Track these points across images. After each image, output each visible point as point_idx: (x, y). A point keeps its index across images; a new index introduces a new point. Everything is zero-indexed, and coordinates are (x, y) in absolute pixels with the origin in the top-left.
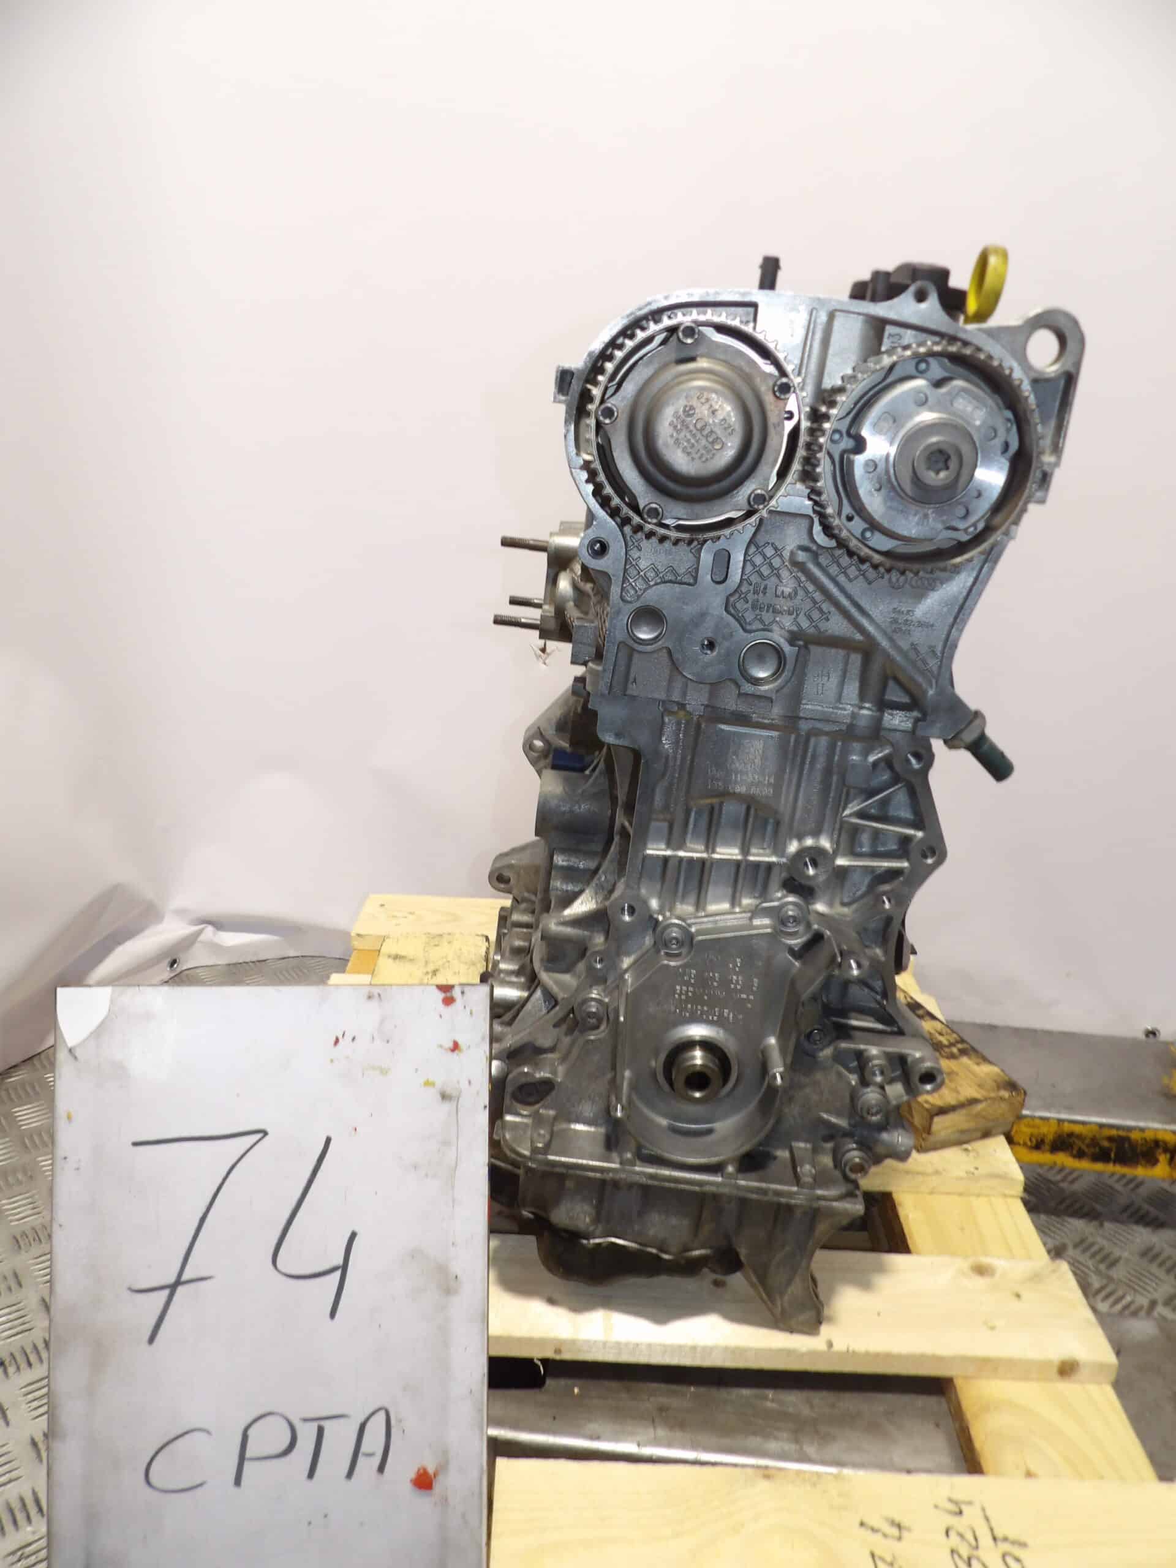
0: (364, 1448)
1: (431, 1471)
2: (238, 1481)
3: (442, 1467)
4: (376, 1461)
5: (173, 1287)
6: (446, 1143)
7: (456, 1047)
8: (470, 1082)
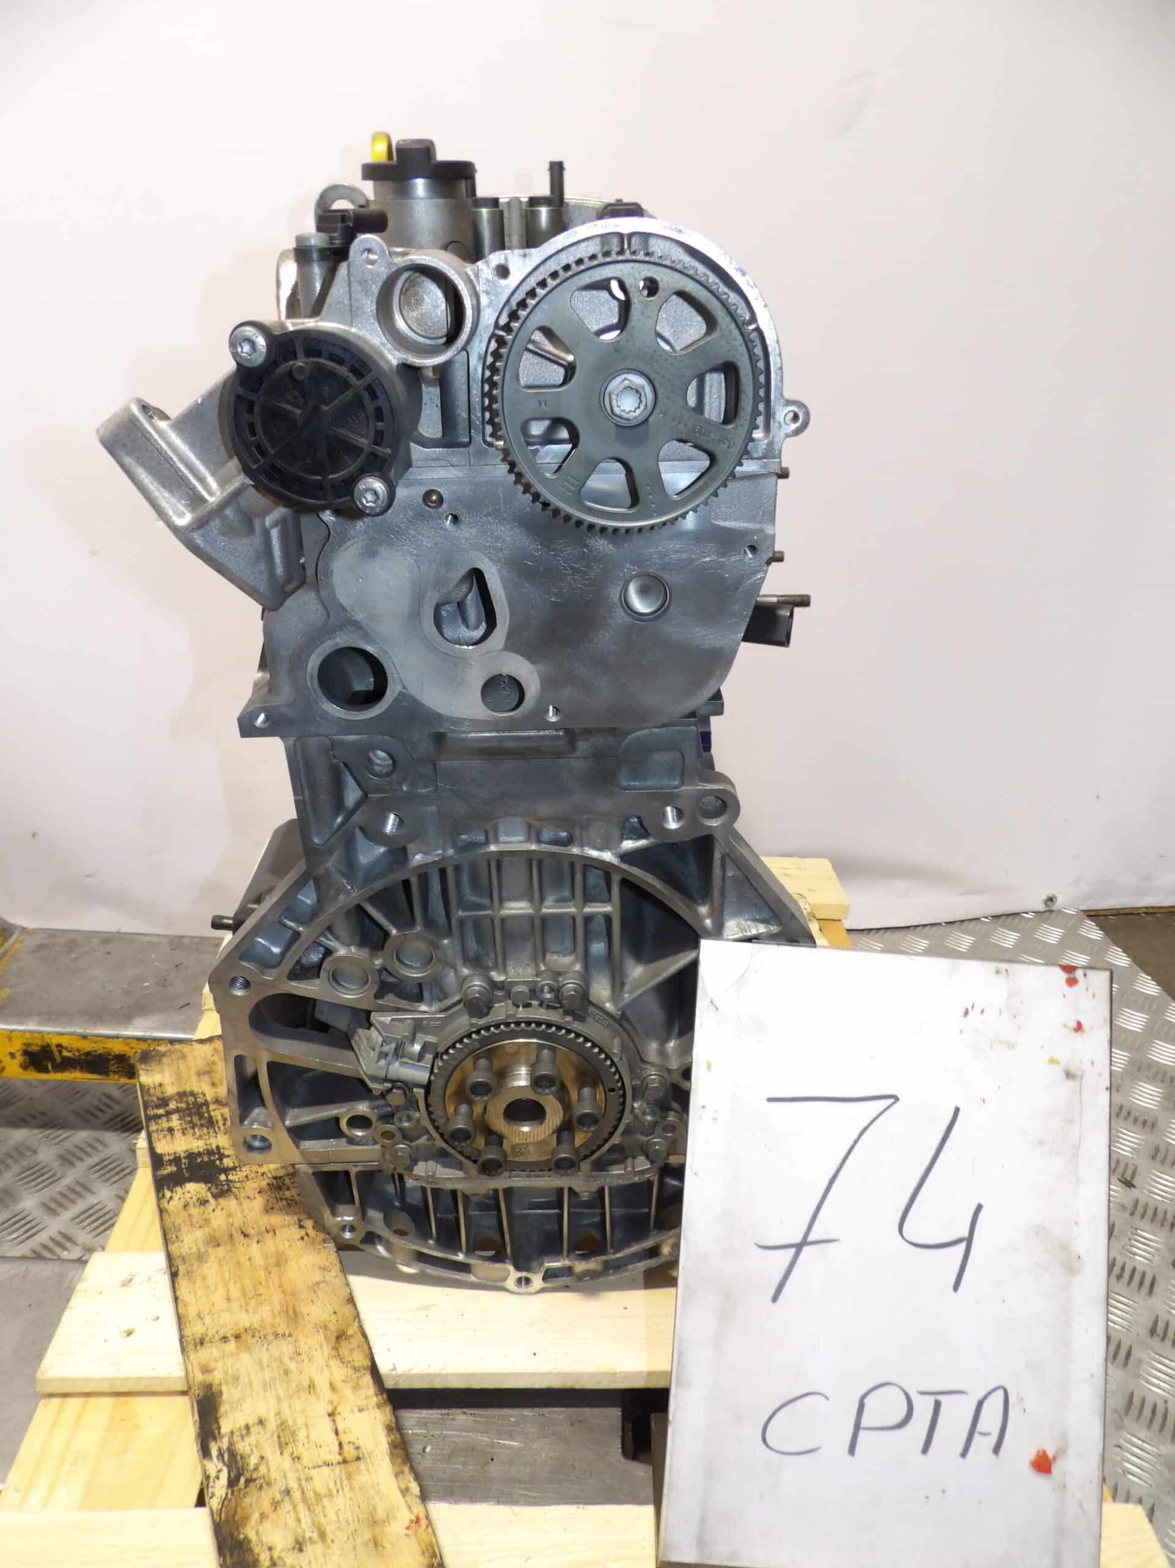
0: (980, 1427)
1: (1050, 1454)
2: (852, 1450)
3: (1062, 1451)
4: (993, 1439)
5: (799, 1247)
6: (1070, 1121)
7: (1079, 1027)
8: (1092, 1063)
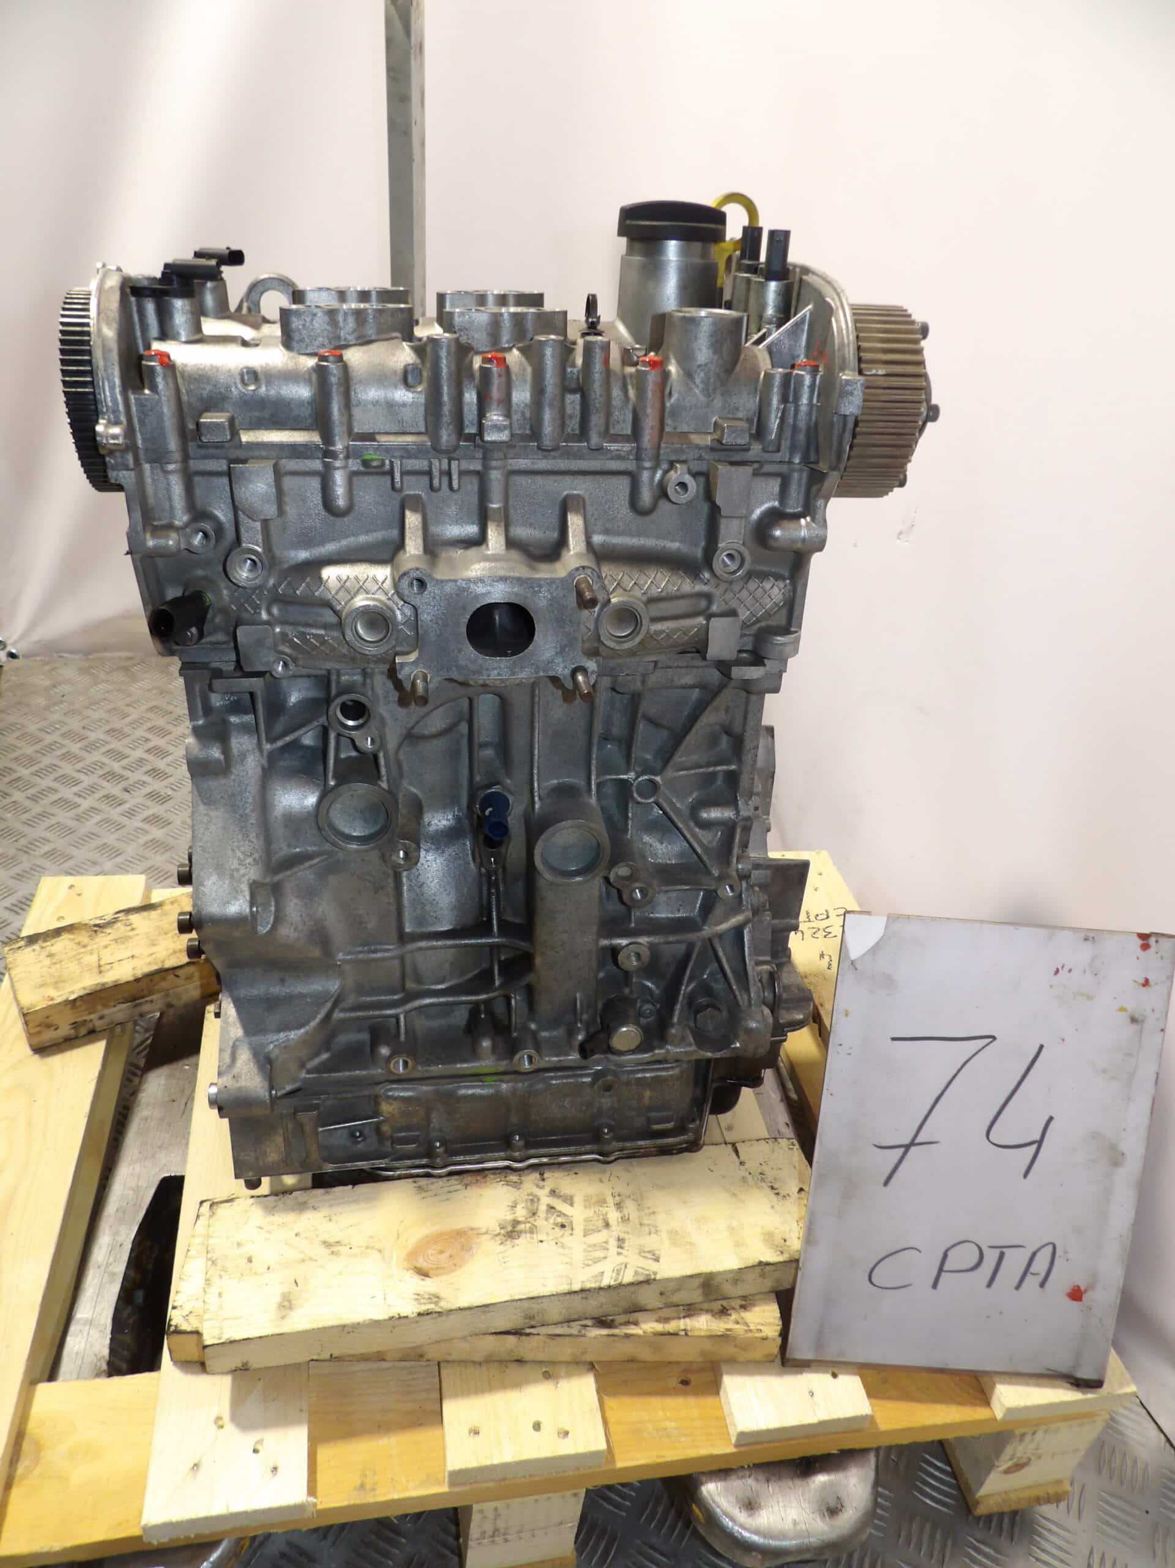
0: (1032, 1270)
1: (1082, 1289)
2: (935, 1285)
3: (1091, 1287)
4: (1040, 1278)
5: (907, 1148)
6: (1130, 1055)
7: (1146, 983)
8: (1153, 1010)
